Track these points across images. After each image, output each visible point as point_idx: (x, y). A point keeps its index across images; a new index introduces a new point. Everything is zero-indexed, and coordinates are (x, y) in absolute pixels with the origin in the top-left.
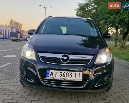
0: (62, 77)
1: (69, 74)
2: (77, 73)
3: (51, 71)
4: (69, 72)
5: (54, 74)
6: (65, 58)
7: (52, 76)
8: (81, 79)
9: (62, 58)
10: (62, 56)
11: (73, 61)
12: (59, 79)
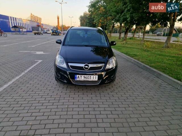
0: (85, 79)
1: (90, 77)
2: (95, 76)
3: (77, 76)
4: (89, 76)
5: (80, 77)
6: (87, 67)
7: (78, 78)
8: (97, 79)
9: (84, 67)
10: (85, 66)
11: (92, 68)
12: (83, 80)
